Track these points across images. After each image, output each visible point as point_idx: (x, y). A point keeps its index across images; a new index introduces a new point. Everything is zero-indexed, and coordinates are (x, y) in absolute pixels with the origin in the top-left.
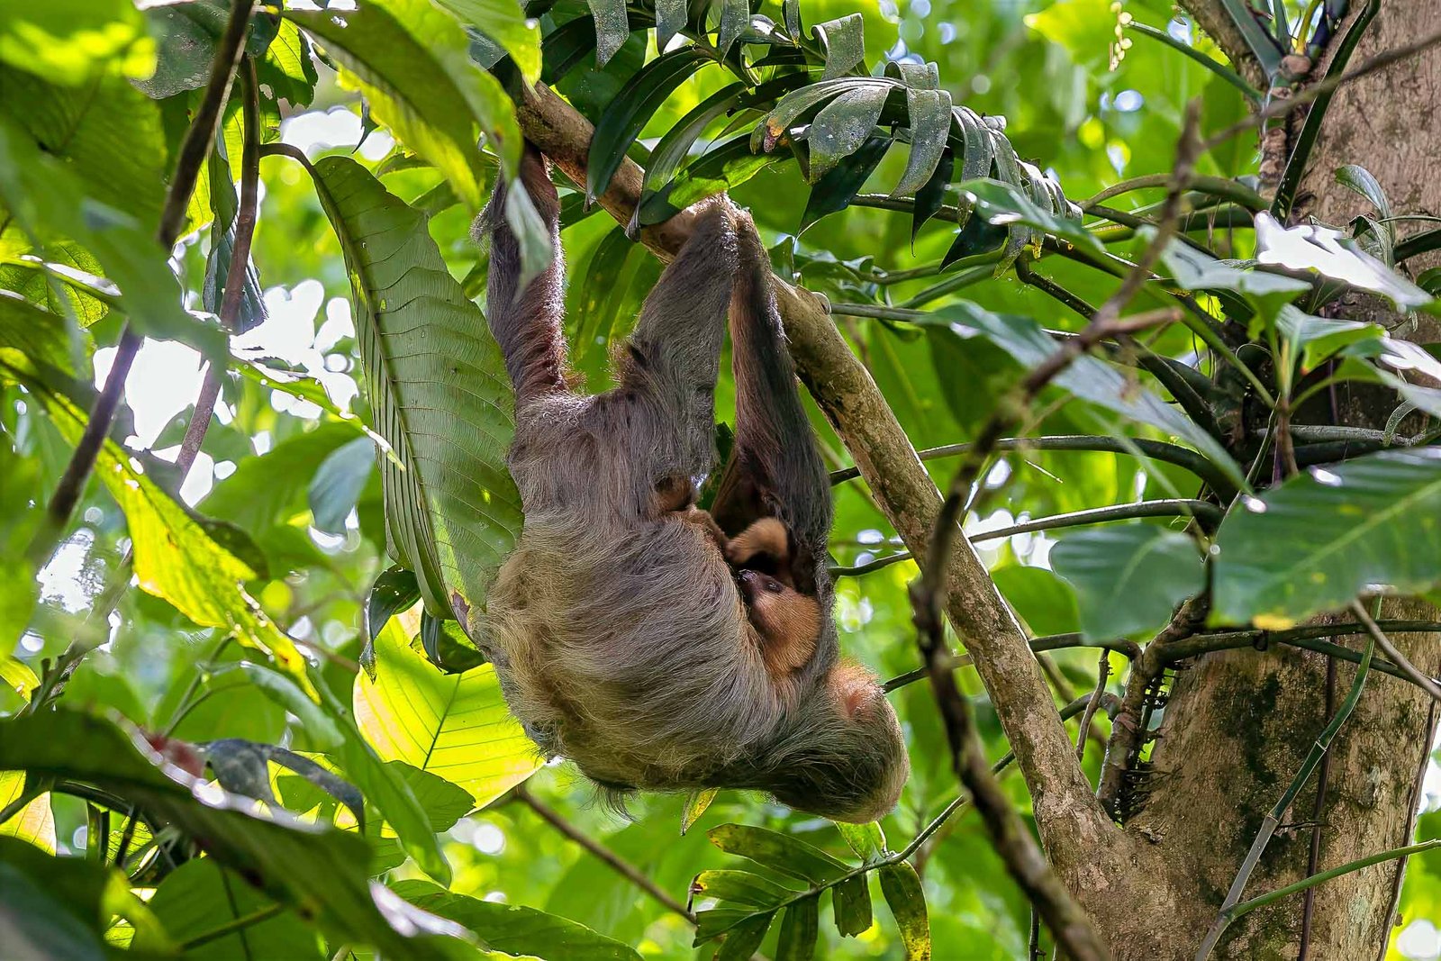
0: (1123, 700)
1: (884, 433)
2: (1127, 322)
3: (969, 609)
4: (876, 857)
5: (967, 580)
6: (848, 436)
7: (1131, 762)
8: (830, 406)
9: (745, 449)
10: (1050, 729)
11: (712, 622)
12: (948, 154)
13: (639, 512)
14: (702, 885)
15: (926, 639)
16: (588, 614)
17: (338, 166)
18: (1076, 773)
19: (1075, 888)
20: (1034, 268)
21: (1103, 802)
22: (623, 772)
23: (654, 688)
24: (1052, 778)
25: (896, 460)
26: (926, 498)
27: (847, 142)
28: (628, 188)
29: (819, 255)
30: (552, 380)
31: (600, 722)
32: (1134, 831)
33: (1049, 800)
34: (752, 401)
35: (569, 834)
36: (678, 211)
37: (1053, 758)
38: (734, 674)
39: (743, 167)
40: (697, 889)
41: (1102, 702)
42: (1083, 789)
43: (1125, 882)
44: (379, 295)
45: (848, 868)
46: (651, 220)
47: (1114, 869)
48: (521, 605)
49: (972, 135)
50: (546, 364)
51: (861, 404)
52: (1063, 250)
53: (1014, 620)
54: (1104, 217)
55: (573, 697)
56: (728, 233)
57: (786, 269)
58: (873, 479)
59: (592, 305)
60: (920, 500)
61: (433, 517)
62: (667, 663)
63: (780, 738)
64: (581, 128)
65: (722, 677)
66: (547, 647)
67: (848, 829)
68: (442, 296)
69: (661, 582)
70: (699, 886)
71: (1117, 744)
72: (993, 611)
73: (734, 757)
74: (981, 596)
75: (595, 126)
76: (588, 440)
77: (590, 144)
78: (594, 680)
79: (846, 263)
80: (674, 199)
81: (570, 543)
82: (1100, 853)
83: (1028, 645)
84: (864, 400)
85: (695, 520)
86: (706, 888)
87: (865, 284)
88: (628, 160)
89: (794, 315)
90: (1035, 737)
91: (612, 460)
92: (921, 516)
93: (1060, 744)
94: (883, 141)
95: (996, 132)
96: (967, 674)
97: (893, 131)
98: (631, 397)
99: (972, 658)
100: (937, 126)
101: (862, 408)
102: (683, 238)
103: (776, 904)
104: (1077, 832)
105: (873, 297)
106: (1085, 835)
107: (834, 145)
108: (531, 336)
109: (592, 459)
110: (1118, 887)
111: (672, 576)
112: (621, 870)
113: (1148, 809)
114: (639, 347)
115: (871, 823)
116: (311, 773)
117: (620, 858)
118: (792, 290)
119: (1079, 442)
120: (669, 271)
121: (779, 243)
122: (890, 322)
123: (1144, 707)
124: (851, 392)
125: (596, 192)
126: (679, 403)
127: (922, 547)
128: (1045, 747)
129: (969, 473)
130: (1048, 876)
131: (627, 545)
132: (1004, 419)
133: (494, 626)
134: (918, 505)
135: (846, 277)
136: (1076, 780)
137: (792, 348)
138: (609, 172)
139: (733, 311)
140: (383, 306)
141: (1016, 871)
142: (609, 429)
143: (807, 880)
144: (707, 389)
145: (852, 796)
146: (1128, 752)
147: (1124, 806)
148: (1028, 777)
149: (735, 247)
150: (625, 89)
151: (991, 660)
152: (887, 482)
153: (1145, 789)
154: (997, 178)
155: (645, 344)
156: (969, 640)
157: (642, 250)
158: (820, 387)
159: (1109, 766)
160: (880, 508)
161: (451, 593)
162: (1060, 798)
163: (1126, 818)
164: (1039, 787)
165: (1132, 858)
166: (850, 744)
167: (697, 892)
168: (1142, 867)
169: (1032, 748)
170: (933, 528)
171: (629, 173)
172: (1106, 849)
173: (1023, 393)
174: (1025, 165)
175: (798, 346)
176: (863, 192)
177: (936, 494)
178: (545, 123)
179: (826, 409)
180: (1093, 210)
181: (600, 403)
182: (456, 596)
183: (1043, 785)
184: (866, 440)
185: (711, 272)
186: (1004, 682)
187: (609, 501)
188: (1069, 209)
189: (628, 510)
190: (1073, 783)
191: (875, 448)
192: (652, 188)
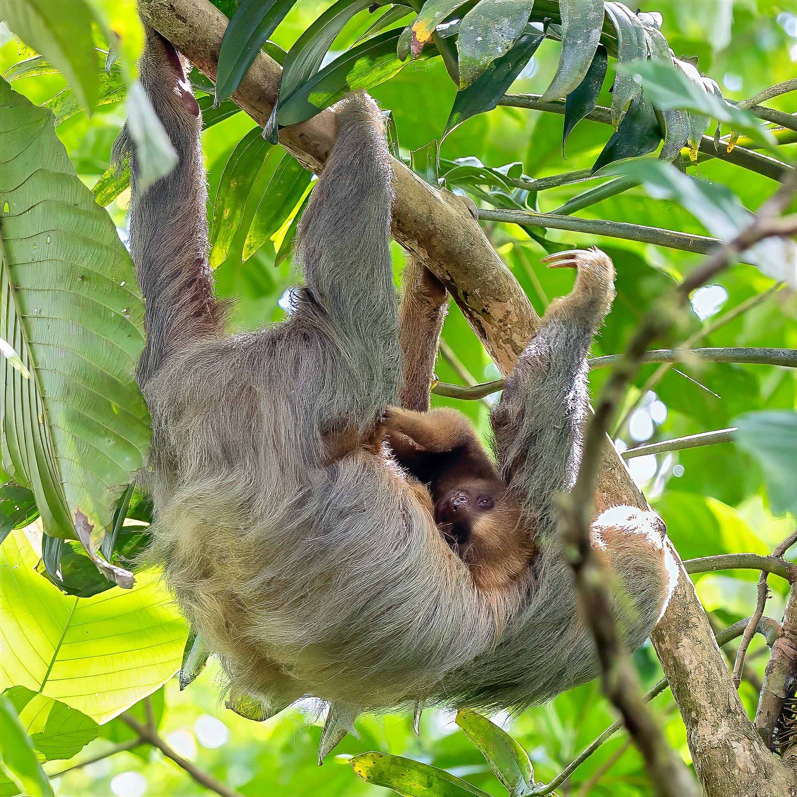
0: (782, 624)
4: (523, 788)
6: (494, 346)
7: (790, 690)
8: (476, 315)
10: (706, 654)
12: (602, 52)
15: (575, 554)
18: (733, 700)
21: (761, 731)
24: (709, 705)
27: (497, 44)
28: (264, 84)
29: (466, 161)
32: (794, 760)
33: (704, 730)
36: (319, 111)
37: (708, 684)
41: (760, 626)
42: (740, 718)
44: (3, 198)
46: (289, 119)
49: (626, 32)
51: (508, 312)
57: (430, 173)
61: (57, 431)
64: (215, 22)
68: (69, 200)
71: (775, 672)
75: (230, 18)
77: (224, 38)
80: (315, 98)
82: (757, 785)
84: (511, 309)
87: (515, 191)
88: (264, 55)
89: (438, 217)
90: (690, 663)
93: (716, 671)
94: (534, 38)
95: (651, 29)
97: (545, 28)
100: (590, 25)
101: (510, 317)
104: (732, 763)
105: (523, 204)
106: (741, 766)
107: (484, 48)
118: (437, 193)
124: (498, 300)
128: (700, 673)
129: (621, 380)
135: (491, 182)
136: (733, 709)
138: (243, 68)
140: (6, 209)
146: (788, 679)
147: (783, 736)
148: (682, 705)
157: (279, 152)
158: (465, 294)
159: (767, 693)
161: (73, 511)
162: (716, 726)
163: (784, 748)
164: (694, 714)
165: (791, 790)
169: (687, 674)
171: (267, 69)
172: (764, 781)
174: (681, 63)
175: (442, 252)
176: (514, 89)
178: (178, 17)
179: (472, 318)
182: (79, 514)
183: (698, 713)
184: (514, 350)
190: (729, 711)
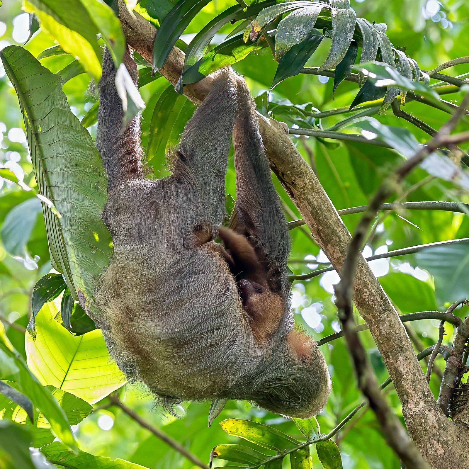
0: (452, 349)
1: (319, 200)
2: (454, 137)
3: (366, 299)
4: (314, 437)
5: (365, 282)
6: (298, 201)
7: (457, 384)
8: (288, 185)
9: (241, 209)
10: (412, 365)
11: (223, 307)
12: (354, 44)
13: (183, 245)
14: (217, 453)
15: (343, 314)
16: (154, 301)
17: (14, 51)
18: (426, 389)
19: (426, 454)
20: (402, 108)
21: (441, 406)
22: (172, 389)
23: (190, 343)
24: (413, 392)
25: (326, 216)
26: (342, 237)
27: (296, 37)
28: (175, 63)
29: (283, 101)
30: (134, 170)
31: (160, 362)
32: (459, 421)
33: (411, 405)
34: (245, 182)
35: (143, 425)
36: (204, 76)
37: (413, 381)
38: (236, 335)
39: (240, 52)
40: (215, 455)
41: (440, 350)
42: (430, 399)
43: (453, 451)
44: (37, 123)
45: (299, 443)
46: (189, 81)
47: (447, 443)
48: (117, 296)
49: (367, 34)
50: (131, 162)
51: (306, 184)
52: (418, 99)
53: (391, 305)
54: (442, 80)
55: (146, 348)
56: (232, 89)
57: (264, 109)
58: (313, 225)
59: (156, 130)
60: (339, 238)
61: (67, 247)
62: (197, 329)
63: (260, 372)
64: (149, 30)
65: (228, 338)
66: (131, 320)
67: (299, 421)
68: (69, 124)
69: (195, 284)
70: (216, 454)
71: (449, 374)
72: (379, 299)
73: (235, 382)
74: (373, 291)
76: (155, 205)
77: (155, 39)
78: (156, 338)
79: (298, 106)
80: (202, 70)
81: (145, 262)
82: (439, 434)
83: (399, 318)
84: (307, 182)
85: (214, 249)
86: (219, 454)
87: (308, 118)
88: (176, 48)
89: (268, 133)
90: (403, 370)
91: (168, 216)
92: (339, 246)
93: (417, 374)
94: (318, 37)
95: (381, 32)
96: (366, 334)
97: (324, 32)
98: (179, 181)
99: (368, 326)
100: (347, 30)
101: (307, 186)
102: (207, 92)
103: (259, 463)
104: (426, 423)
105: (313, 125)
106: (431, 424)
107: (289, 38)
108: (123, 146)
109: (157, 215)
110: (449, 453)
111: (201, 281)
112: (171, 445)
113: (466, 410)
114: (182, 152)
115: (312, 417)
116: (3, 389)
117: (171, 438)
118: (268, 120)
119: (428, 205)
120: (199, 110)
121: (260, 94)
122: (322, 138)
123: (464, 353)
124: (300, 177)
125: (157, 66)
126: (206, 184)
127: (340, 264)
128: (409, 375)
129: (367, 221)
130: (410, 446)
131: (177, 263)
132: (386, 191)
133: (103, 307)
134: (338, 240)
135: (297, 114)
136: (426, 394)
137: (267, 153)
138: (166, 55)
139: (235, 132)
140: (40, 129)
141: (393, 444)
142: (167, 199)
143: (276, 450)
144: (221, 176)
145: (299, 403)
146: (455, 378)
147: (453, 408)
148: (399, 392)
149: (236, 97)
150: (174, 8)
151: (378, 327)
152: (321, 227)
153: (465, 399)
154: (381, 61)
155: (186, 151)
156: (366, 315)
157: (184, 98)
158: (283, 174)
159: (444, 385)
160: (316, 242)
161: (77, 289)
162: (417, 403)
163: (454, 415)
164: (405, 397)
165: (457, 437)
166: (299, 375)
167: (215, 457)
168: (463, 442)
169: (402, 376)
170: (346, 253)
171: (177, 55)
172: (443, 432)
173: (396, 177)
174: (397, 51)
175: (271, 152)
176: (307, 66)
177: (347, 234)
178: (130, 27)
179: (286, 186)
180: (435, 76)
181: (162, 184)
182: (80, 291)
183: (408, 396)
184: (309, 204)
185: (222, 111)
186: (386, 339)
187: (167, 238)
188: (421, 76)
189: (177, 244)
190: (424, 395)
191: (314, 208)
192: (189, 64)
